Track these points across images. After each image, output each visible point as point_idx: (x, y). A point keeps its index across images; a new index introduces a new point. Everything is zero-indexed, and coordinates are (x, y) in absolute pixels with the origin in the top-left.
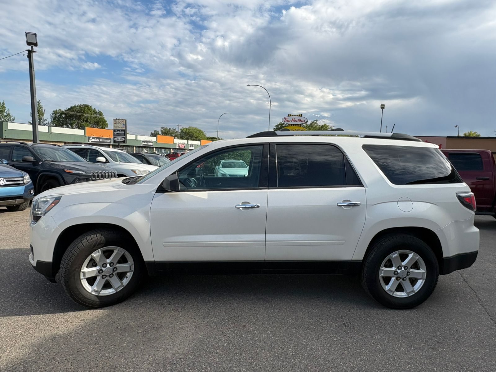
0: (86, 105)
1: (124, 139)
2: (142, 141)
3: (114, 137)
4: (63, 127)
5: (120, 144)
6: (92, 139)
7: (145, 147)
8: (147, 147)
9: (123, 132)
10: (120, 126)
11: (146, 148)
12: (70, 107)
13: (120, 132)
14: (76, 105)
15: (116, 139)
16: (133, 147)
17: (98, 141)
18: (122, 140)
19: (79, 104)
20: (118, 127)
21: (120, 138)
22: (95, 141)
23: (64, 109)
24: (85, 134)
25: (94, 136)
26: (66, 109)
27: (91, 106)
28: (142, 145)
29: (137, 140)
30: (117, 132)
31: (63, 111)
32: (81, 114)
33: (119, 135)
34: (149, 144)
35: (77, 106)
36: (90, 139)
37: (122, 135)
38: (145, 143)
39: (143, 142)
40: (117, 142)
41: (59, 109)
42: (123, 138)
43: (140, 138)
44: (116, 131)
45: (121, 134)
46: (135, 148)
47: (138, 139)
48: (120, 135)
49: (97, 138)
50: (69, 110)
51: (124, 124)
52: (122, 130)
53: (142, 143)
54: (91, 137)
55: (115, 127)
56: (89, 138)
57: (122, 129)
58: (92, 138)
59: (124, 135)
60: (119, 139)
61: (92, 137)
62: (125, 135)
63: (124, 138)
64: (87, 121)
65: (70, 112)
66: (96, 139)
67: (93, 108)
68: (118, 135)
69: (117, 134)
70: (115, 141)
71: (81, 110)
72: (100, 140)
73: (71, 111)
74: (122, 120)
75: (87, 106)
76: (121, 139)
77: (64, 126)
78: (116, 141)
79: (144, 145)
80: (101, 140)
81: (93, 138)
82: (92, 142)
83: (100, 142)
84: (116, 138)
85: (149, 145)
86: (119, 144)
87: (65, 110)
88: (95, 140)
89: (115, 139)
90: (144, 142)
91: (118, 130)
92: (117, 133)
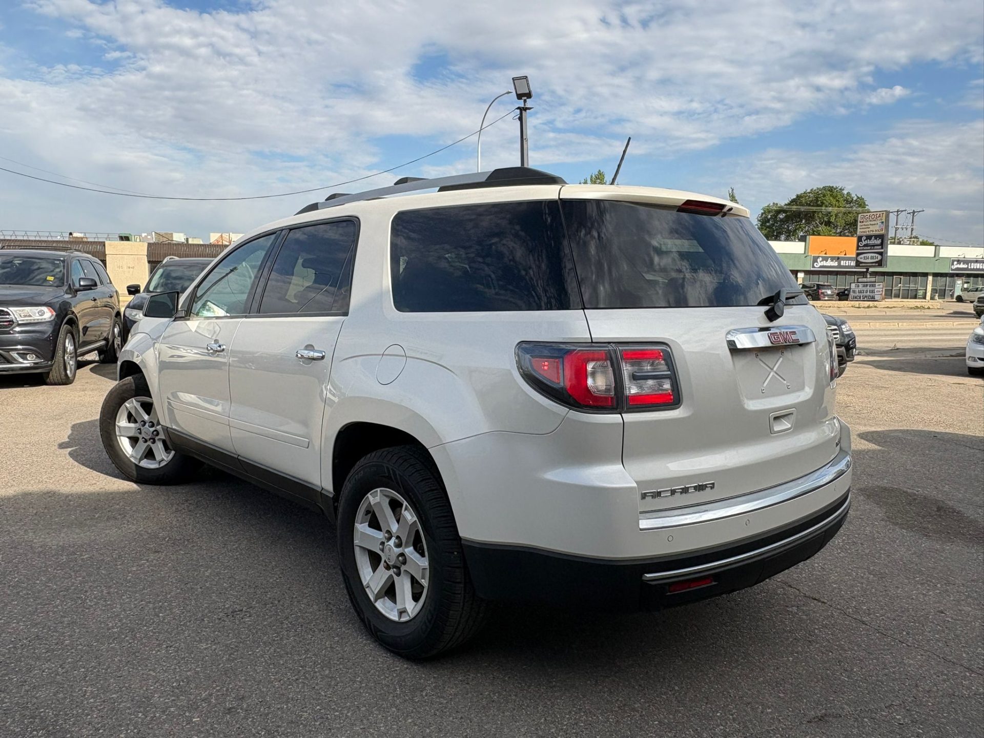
0: (830, 187)
1: (879, 257)
2: (953, 261)
3: (858, 254)
4: (780, 240)
5: (871, 270)
6: (822, 261)
7: (958, 275)
8: (969, 276)
9: (879, 242)
10: (872, 228)
11: (964, 278)
12: (795, 197)
13: (873, 242)
14: (809, 191)
15: (861, 258)
16: (925, 275)
17: (836, 264)
18: (877, 260)
19: (815, 188)
20: (867, 230)
21: (870, 255)
22: (829, 265)
23: (783, 202)
24: (806, 252)
25: (826, 254)
26: (787, 202)
27: (840, 189)
28: (952, 270)
29: (937, 258)
30: (865, 240)
31: (781, 207)
32: (814, 209)
33: (869, 248)
34: (974, 266)
35: (809, 193)
36: (817, 262)
37: (876, 247)
38: (962, 266)
39: (955, 263)
40: (863, 265)
41: (774, 204)
42: (877, 255)
43: (947, 252)
44: (864, 238)
45: (874, 246)
46: (930, 278)
47: (940, 256)
48: (871, 249)
49: (833, 259)
50: (793, 202)
51: (884, 221)
52: (876, 237)
53: (953, 264)
54: (819, 257)
55: (862, 230)
56: (815, 260)
57: (877, 233)
58: (821, 259)
59: (880, 247)
60: (870, 257)
61: (822, 257)
62: (882, 248)
63: (881, 254)
64: (828, 223)
65: (794, 208)
66: (832, 261)
67: (845, 192)
68: (866, 248)
69: (866, 245)
70: (858, 264)
71: (817, 201)
72: (839, 263)
73: (797, 205)
74: (878, 213)
75: (831, 189)
76: (873, 257)
77: (783, 237)
78: (862, 263)
79: (958, 269)
80: (843, 263)
81: (825, 259)
82: (821, 267)
83: (839, 266)
84: (862, 256)
85: (973, 270)
86: (868, 269)
87: (786, 205)
88: (829, 263)
89: (859, 259)
90: (959, 262)
91: (869, 237)
92: (864, 243)
